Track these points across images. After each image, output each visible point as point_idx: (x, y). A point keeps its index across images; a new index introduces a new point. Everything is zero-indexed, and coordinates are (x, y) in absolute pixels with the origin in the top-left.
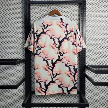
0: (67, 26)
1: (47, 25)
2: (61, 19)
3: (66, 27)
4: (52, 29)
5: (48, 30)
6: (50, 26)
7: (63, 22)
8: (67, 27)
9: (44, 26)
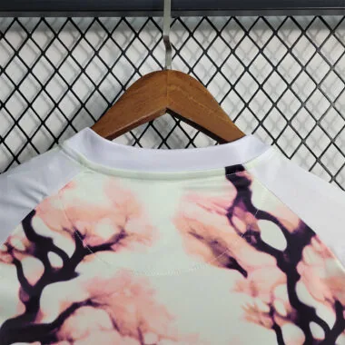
0: (307, 252)
1: (78, 237)
2: (235, 174)
3: (289, 262)
4: (136, 291)
5: (89, 303)
6: (106, 247)
7: (251, 209)
8: (300, 268)
9: (41, 246)
